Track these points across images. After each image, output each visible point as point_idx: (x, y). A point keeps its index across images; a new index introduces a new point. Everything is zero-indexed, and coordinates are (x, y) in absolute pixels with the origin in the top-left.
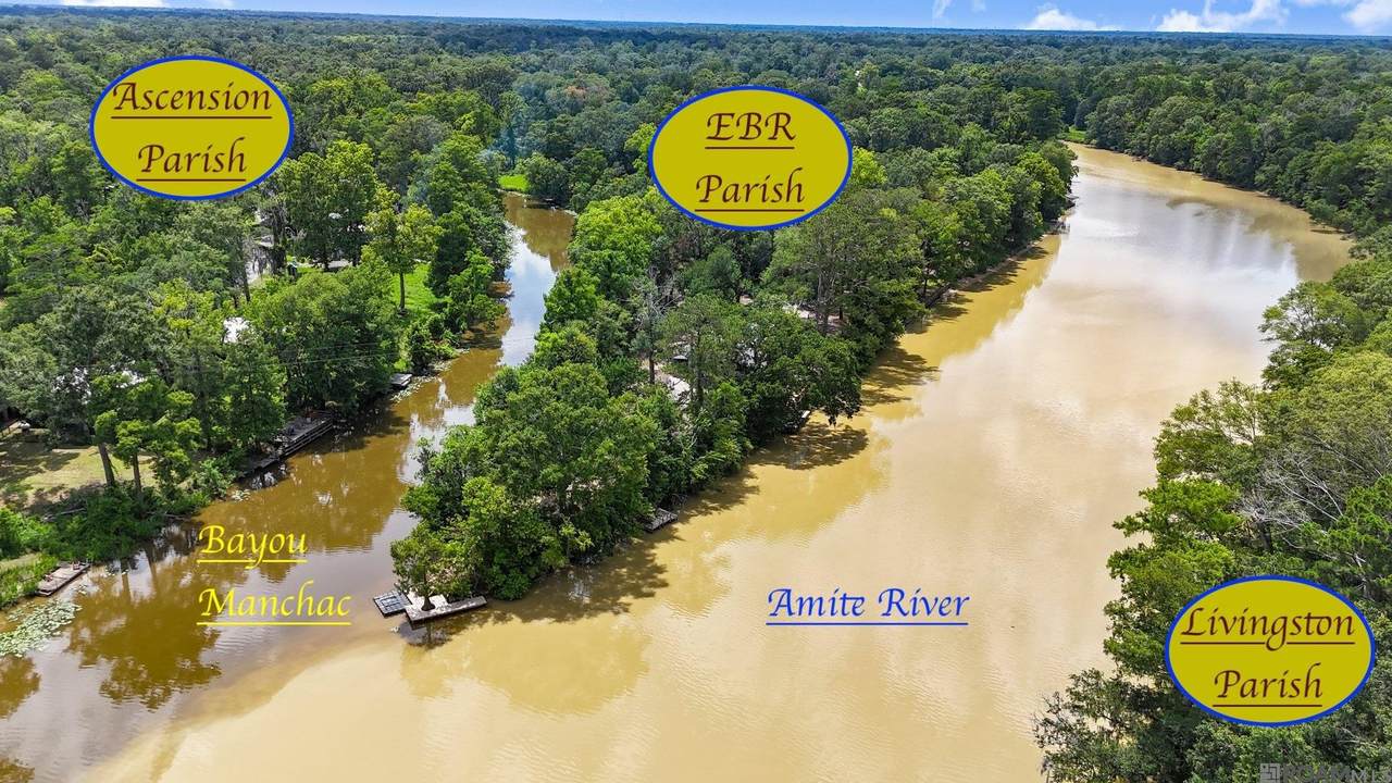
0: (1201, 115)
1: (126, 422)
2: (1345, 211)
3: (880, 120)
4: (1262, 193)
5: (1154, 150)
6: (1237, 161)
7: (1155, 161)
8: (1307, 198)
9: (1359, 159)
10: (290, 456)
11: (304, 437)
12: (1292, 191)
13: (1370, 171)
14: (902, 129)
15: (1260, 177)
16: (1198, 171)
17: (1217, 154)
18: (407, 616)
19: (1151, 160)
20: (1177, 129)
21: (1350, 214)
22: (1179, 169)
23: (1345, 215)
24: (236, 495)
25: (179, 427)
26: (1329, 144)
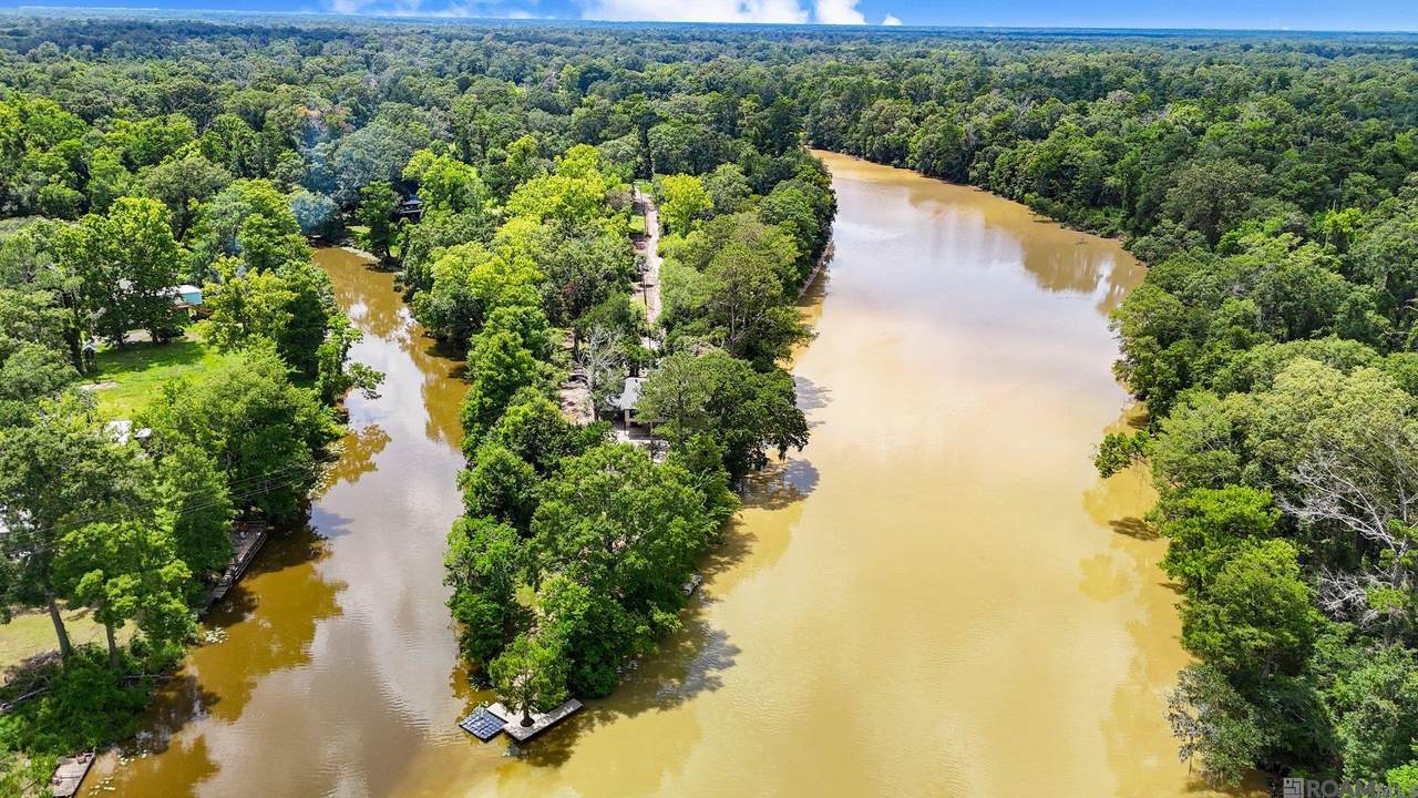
0: (907, 116)
1: (114, 580)
2: (1058, 202)
3: (660, 138)
4: (975, 187)
5: (871, 150)
6: (949, 159)
7: (873, 160)
8: (1018, 191)
9: (1063, 157)
10: (241, 578)
11: (247, 555)
12: (1002, 185)
13: (1073, 167)
14: (683, 146)
15: (973, 174)
16: (913, 168)
17: (929, 153)
18: (509, 736)
19: (867, 159)
20: (889, 130)
21: (1062, 205)
22: (896, 167)
23: (1058, 206)
24: (211, 636)
25: (166, 574)
26: (1029, 142)
